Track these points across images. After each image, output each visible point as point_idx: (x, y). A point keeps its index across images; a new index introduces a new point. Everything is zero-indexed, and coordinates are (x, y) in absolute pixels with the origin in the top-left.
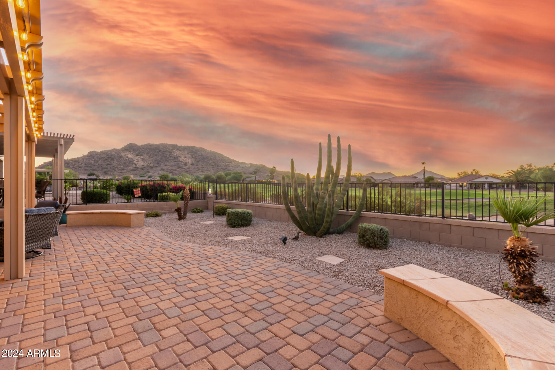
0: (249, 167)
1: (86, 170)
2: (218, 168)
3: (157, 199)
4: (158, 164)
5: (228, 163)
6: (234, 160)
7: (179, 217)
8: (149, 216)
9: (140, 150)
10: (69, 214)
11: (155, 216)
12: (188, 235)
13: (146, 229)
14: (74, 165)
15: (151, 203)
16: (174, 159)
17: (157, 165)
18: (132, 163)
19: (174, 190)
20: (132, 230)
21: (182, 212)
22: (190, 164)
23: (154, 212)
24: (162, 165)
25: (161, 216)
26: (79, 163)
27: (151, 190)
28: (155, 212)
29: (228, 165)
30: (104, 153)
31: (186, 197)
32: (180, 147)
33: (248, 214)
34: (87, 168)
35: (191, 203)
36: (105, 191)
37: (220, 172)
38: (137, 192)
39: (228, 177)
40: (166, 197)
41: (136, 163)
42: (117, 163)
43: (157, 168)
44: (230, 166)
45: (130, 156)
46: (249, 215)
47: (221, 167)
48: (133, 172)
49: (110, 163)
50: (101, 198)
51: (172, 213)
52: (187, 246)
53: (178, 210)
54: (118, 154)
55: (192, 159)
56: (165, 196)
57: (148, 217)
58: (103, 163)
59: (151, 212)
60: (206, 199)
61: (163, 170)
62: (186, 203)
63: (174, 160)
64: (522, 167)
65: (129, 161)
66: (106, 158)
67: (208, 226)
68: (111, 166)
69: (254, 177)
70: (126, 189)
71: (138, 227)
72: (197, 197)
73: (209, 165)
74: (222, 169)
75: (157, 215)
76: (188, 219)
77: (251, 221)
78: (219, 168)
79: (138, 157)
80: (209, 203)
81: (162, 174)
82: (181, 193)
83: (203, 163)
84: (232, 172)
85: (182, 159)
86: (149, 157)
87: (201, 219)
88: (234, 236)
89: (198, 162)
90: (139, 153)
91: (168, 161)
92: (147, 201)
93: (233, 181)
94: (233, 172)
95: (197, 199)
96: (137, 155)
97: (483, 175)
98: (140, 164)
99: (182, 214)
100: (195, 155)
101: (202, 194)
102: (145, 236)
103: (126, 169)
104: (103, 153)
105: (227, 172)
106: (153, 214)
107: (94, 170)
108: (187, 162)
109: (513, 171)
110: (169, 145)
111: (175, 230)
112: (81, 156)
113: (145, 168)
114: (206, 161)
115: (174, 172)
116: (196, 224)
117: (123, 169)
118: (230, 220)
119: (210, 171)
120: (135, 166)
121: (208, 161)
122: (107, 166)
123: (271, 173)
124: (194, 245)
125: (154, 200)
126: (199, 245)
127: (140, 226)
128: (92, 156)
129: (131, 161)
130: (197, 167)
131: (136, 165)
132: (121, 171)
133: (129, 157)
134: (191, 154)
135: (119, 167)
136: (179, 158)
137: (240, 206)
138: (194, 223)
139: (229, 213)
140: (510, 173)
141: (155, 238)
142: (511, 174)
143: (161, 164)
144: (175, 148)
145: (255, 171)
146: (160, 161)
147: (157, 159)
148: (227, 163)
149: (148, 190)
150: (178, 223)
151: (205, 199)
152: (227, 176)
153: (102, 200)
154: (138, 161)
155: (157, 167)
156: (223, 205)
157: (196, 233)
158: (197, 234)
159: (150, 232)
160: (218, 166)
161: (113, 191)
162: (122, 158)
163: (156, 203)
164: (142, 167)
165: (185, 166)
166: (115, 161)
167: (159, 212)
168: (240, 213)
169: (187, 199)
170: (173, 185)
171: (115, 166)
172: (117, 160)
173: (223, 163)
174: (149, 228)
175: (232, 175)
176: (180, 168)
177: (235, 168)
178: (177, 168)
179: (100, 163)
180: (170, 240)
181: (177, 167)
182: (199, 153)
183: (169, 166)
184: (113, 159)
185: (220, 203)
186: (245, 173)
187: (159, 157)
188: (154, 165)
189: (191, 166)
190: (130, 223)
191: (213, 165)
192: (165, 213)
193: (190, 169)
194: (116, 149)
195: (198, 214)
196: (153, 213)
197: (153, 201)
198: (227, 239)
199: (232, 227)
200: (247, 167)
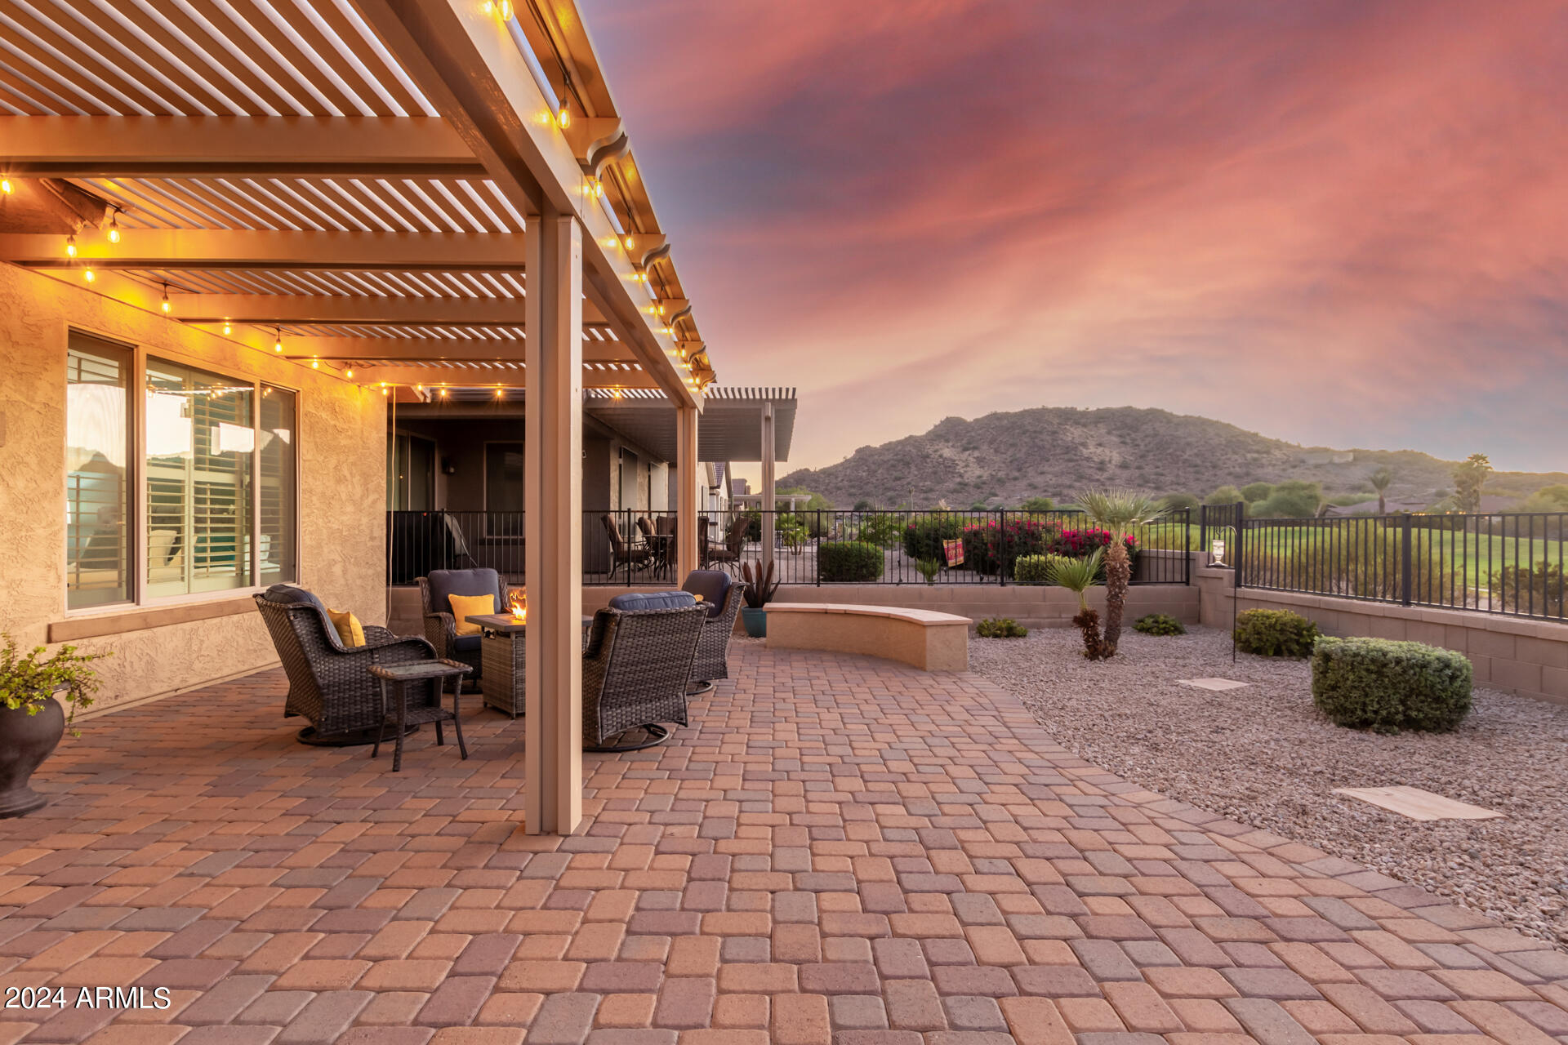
0: (1346, 465)
1: (850, 495)
2: (1215, 475)
3: (1012, 575)
4: (1019, 470)
5: (1255, 455)
6: (1278, 441)
7: (1088, 647)
8: (986, 632)
9: (973, 434)
10: (771, 611)
11: (1005, 633)
12: (1132, 738)
13: (975, 683)
14: (828, 484)
15: (992, 590)
16: (1067, 453)
17: (1017, 474)
18: (953, 473)
19: (1070, 547)
20: (926, 680)
21: (1102, 630)
22: (1116, 466)
23: (1004, 618)
24: (1031, 472)
25: (1023, 636)
26: (837, 477)
27: (996, 545)
28: (1004, 621)
29: (1255, 460)
30: (888, 450)
31: (1113, 570)
32: (1085, 414)
33: (1449, 672)
34: (853, 490)
35: (1134, 595)
36: (871, 546)
37: (1225, 488)
38: (955, 550)
39: (1255, 503)
40: (1043, 569)
41: (962, 471)
42: (916, 473)
43: (1017, 482)
44: (1262, 466)
45: (947, 452)
46: (1453, 678)
47: (1226, 471)
48: (955, 496)
49: (901, 475)
50: (863, 567)
51: (1060, 626)
52: (1138, 806)
53: (1085, 621)
54: (919, 451)
55: (1123, 449)
56: (1037, 565)
57: (982, 636)
58: (886, 476)
59: (991, 621)
60: (1191, 581)
61: (1032, 486)
62: (1116, 595)
63: (1066, 457)
65: (946, 467)
66: (892, 462)
67: (1215, 701)
68: (904, 482)
69: (1373, 500)
70: (927, 541)
71: (949, 673)
72: (1153, 573)
73: (1180, 464)
74: (1229, 478)
75: (1010, 633)
76: (1124, 658)
77: (1464, 708)
78: (1218, 473)
79: (967, 453)
80: (1205, 596)
81: (1030, 499)
82: (1097, 555)
83: (1160, 460)
84: (1273, 486)
85: (1091, 450)
86: (996, 451)
87: (1180, 662)
88: (1382, 784)
89: (1141, 457)
90: (969, 443)
91: (1048, 461)
92: (982, 579)
93: (1276, 516)
94: (1280, 484)
95: (1154, 579)
96: (965, 449)
98: (973, 473)
99: (1102, 637)
100: (1133, 435)
101: (1177, 563)
102: (967, 716)
103: (937, 488)
104: (888, 447)
105: (1252, 485)
106: (1000, 629)
107: (868, 494)
108: (1107, 459)
110: (1050, 411)
111: (1073, 703)
112: (841, 460)
113: (984, 483)
114: (1171, 451)
115: (1065, 492)
116: (1162, 686)
117: (931, 490)
118: (1334, 688)
119: (1184, 485)
120: (958, 480)
121: (1178, 453)
122: (894, 484)
123: (1460, 484)
124: (1171, 806)
125: (1002, 579)
126: (1196, 815)
127: (952, 671)
128: (862, 459)
129: (949, 467)
130: (1142, 475)
131: (961, 476)
132: (925, 495)
133: (945, 455)
134: (1118, 433)
135: (921, 484)
136: (1081, 448)
137: (1372, 623)
138: (1150, 678)
139: (1327, 657)
141: (1000, 730)
143: (1029, 470)
144: (1069, 419)
145: (1380, 476)
146: (1026, 462)
147: (1018, 456)
148: (1249, 456)
149: (986, 544)
150: (1087, 673)
151: (1187, 583)
152: (1252, 501)
153: (864, 571)
154: (967, 466)
155: (1015, 479)
156: (1277, 612)
157: (1167, 731)
158: (1174, 737)
159: (983, 700)
160: (1214, 467)
161: (891, 547)
162: (928, 460)
163: (1009, 588)
164: (978, 480)
165: (1100, 473)
166: (913, 469)
167: (1019, 621)
168: (1398, 661)
169: (1119, 579)
170: (1066, 528)
171: (913, 483)
172: (916, 466)
173: (1236, 457)
174: (982, 682)
175: (1273, 496)
176: (1085, 481)
177: (1284, 470)
178: (1075, 481)
179: (879, 476)
180: (1057, 752)
181: (1074, 477)
182: (1145, 427)
183: (1050, 476)
184: (907, 464)
185: (1258, 602)
186: (1328, 488)
187: (1024, 450)
188: (1008, 475)
189: (1118, 471)
190: (925, 657)
191: (1196, 466)
192: (1039, 627)
194: (915, 437)
195: (1163, 638)
196: (998, 624)
197: (999, 579)
198: (1343, 799)
199: (1352, 726)
200: (1338, 465)
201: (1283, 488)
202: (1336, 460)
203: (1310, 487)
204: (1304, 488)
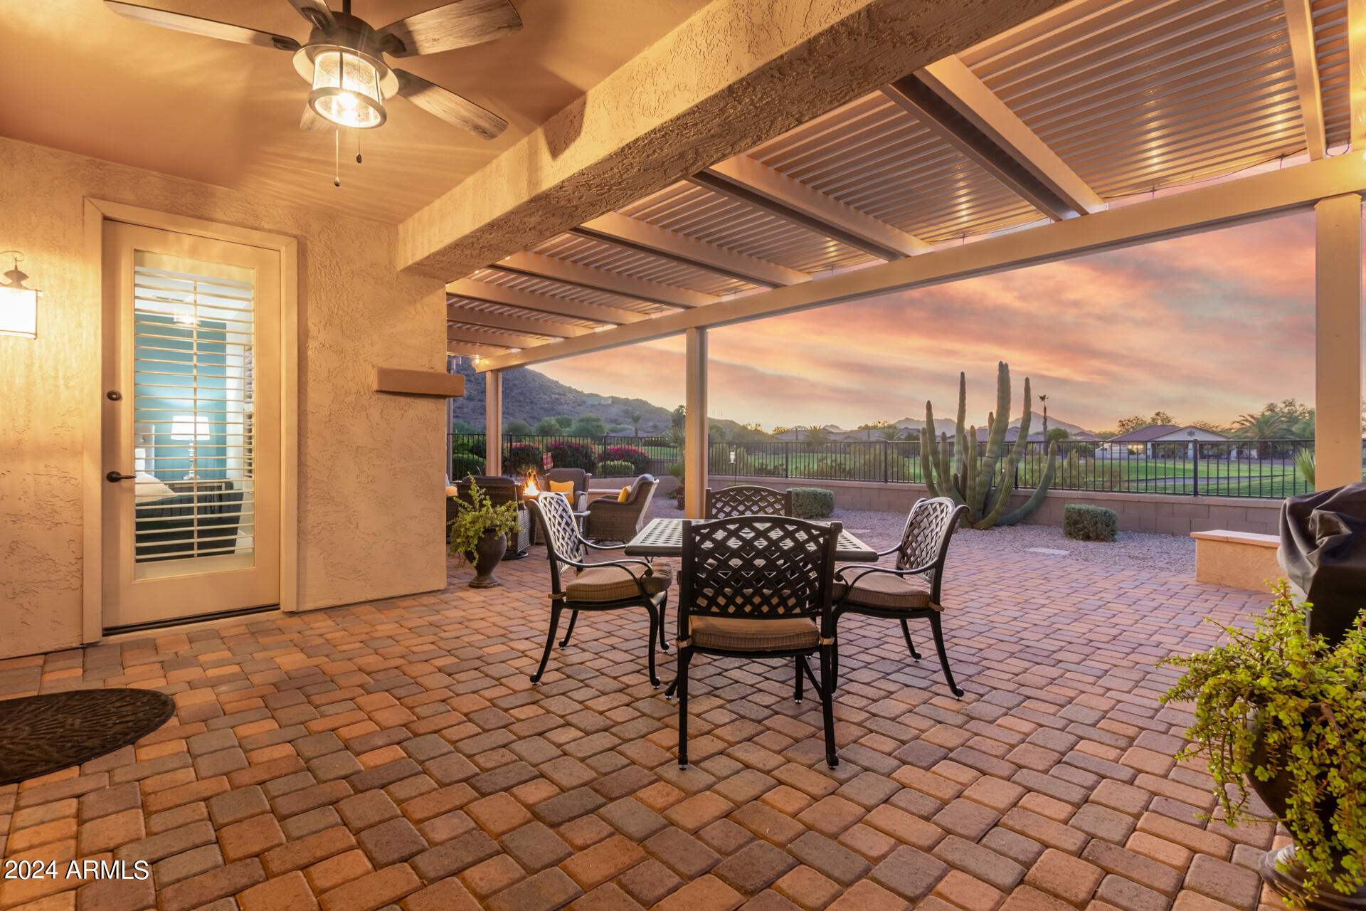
0: (608, 406)
5: (557, 396)
29: (557, 399)
38: (548, 461)
44: (561, 404)
64: (1271, 408)
69: (630, 429)
84: (573, 418)
94: (576, 417)
97: (1182, 426)
105: (560, 417)
109: (1252, 417)
140: (1247, 420)
142: (1248, 424)
160: (532, 403)
177: (577, 407)
193: (465, 410)
200: (604, 406)
201: (582, 420)
202: (603, 402)
203: (598, 420)
204: (594, 420)
